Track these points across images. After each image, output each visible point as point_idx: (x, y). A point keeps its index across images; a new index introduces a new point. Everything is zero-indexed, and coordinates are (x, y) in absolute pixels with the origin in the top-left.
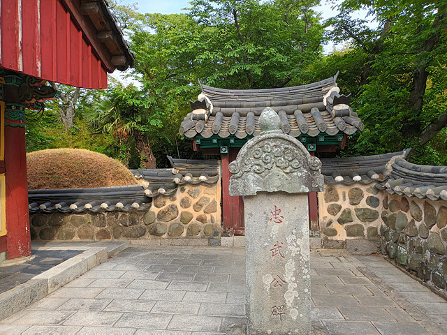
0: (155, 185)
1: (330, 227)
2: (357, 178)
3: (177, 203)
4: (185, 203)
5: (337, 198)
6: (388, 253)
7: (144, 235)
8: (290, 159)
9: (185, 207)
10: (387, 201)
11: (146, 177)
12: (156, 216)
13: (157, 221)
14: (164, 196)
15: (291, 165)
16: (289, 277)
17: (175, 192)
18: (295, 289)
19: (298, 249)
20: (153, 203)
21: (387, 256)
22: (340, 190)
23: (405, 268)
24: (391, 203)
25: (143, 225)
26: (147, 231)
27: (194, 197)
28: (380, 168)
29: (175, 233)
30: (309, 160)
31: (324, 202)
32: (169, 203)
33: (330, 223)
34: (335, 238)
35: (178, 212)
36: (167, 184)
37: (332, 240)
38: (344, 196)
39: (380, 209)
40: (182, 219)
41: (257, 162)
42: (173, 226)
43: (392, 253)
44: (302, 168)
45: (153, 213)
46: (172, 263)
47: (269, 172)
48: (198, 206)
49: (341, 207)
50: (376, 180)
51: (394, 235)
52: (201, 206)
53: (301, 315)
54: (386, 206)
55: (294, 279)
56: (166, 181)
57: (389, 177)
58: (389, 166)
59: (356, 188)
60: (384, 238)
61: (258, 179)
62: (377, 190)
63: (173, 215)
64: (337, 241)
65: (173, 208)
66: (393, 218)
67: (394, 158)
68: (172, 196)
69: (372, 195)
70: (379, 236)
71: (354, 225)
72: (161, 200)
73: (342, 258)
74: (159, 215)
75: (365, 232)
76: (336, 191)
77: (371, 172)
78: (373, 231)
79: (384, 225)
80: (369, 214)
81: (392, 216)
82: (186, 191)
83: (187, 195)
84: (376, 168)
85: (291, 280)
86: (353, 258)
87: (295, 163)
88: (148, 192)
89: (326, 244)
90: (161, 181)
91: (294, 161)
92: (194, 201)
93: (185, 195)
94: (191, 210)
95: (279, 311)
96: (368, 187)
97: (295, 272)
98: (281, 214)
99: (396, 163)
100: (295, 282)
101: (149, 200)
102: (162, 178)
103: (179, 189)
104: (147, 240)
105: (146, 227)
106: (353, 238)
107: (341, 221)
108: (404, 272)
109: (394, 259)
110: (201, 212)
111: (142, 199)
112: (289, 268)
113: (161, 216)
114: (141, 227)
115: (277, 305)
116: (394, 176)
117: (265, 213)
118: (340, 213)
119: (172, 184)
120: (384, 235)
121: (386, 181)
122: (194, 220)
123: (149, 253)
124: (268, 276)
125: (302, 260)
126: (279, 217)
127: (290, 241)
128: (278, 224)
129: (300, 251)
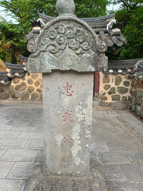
0: (13, 71)
1: (104, 96)
2: (120, 71)
4: (30, 82)
5: (109, 81)
6: (131, 109)
7: (8, 98)
8: (81, 40)
9: (30, 84)
10: (133, 83)
11: (8, 66)
13: (15, 91)
14: (18, 77)
15: (82, 47)
16: (75, 136)
17: (24, 75)
18: (79, 145)
19: (83, 116)
20: (12, 81)
21: (130, 111)
22: (111, 77)
23: (139, 117)
24: (136, 84)
25: (7, 93)
26: (10, 95)
27: (35, 79)
28: (132, 66)
29: (25, 97)
30: (97, 43)
31: (102, 83)
32: (21, 81)
33: (104, 94)
34: (106, 101)
36: (20, 71)
37: (104, 102)
38: (113, 81)
39: (129, 87)
40: (29, 90)
41: (52, 42)
42: (24, 93)
43: (133, 109)
44: (91, 50)
45: (13, 86)
46: (20, 114)
47: (63, 53)
48: (37, 84)
49: (110, 86)
50: (129, 73)
51: (135, 100)
52: (39, 83)
54: (132, 86)
56: (20, 69)
57: (135, 71)
58: (136, 66)
59: (119, 77)
60: (130, 102)
61: (53, 58)
62: (129, 78)
64: (107, 103)
65: (24, 84)
66: (136, 92)
67: (139, 61)
68: (23, 77)
69: (126, 80)
70: (127, 100)
71: (116, 95)
72: (17, 80)
73: (109, 112)
74: (16, 88)
75: (121, 99)
76: (109, 78)
77: (127, 68)
78: (125, 98)
79: (130, 95)
80: (124, 90)
81: (135, 91)
82: (31, 75)
83: (31, 77)
84: (130, 66)
85: (76, 139)
86: (114, 112)
87: (85, 45)
88: (9, 75)
89: (101, 104)
90: (17, 69)
91: (84, 44)
92: (35, 81)
95: (67, 159)
96: (125, 76)
97: (80, 132)
98: (71, 89)
99: (140, 64)
101: (10, 79)
102: (17, 67)
103: (27, 74)
104: (10, 101)
105: (9, 93)
106: (114, 101)
107: (110, 93)
108: (138, 119)
109: (134, 112)
110: (39, 87)
111: (7, 78)
112: (76, 130)
114: (6, 94)
115: (66, 155)
116: (139, 70)
117: (59, 88)
118: (110, 89)
119: (23, 71)
120: (130, 100)
121: (134, 73)
122: (35, 91)
123: (9, 107)
124: (59, 135)
125: (86, 124)
126: (70, 91)
127: (77, 110)
128: (69, 97)
129: (84, 118)
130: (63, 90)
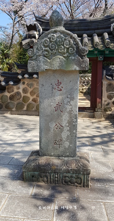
0: (7, 79)
1: (108, 106)
3: (21, 91)
4: (25, 91)
5: (113, 90)
7: (2, 108)
8: (68, 46)
9: (25, 93)
11: (2, 74)
12: (9, 98)
13: (9, 101)
15: (68, 51)
16: (65, 123)
18: (68, 131)
19: (71, 107)
20: (6, 90)
25: (1, 103)
26: (4, 106)
27: (30, 88)
31: (106, 92)
32: (16, 90)
33: (108, 104)
34: (110, 113)
35: (21, 96)
36: (14, 79)
37: (108, 114)
40: (24, 100)
41: (46, 49)
44: (75, 54)
45: (7, 96)
47: (54, 56)
48: (33, 93)
52: (35, 93)
53: (71, 145)
55: (67, 125)
56: (14, 77)
61: (46, 60)
63: (18, 97)
65: (18, 93)
72: (11, 89)
74: (10, 97)
76: (113, 86)
82: (26, 83)
85: (66, 125)
87: (71, 50)
88: (3, 84)
89: (105, 116)
90: (11, 77)
92: (30, 90)
93: (25, 86)
94: (28, 95)
95: (59, 143)
97: (68, 120)
98: (61, 85)
100: (68, 126)
101: (4, 88)
102: (11, 75)
103: (21, 83)
105: (3, 104)
110: (35, 97)
112: (65, 118)
113: (12, 98)
115: (57, 140)
117: (51, 84)
124: (52, 123)
125: (73, 114)
126: (60, 87)
127: (66, 102)
128: (59, 91)
129: (72, 108)
130: (55, 86)
